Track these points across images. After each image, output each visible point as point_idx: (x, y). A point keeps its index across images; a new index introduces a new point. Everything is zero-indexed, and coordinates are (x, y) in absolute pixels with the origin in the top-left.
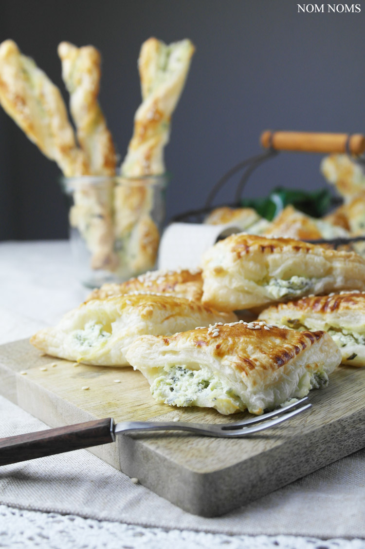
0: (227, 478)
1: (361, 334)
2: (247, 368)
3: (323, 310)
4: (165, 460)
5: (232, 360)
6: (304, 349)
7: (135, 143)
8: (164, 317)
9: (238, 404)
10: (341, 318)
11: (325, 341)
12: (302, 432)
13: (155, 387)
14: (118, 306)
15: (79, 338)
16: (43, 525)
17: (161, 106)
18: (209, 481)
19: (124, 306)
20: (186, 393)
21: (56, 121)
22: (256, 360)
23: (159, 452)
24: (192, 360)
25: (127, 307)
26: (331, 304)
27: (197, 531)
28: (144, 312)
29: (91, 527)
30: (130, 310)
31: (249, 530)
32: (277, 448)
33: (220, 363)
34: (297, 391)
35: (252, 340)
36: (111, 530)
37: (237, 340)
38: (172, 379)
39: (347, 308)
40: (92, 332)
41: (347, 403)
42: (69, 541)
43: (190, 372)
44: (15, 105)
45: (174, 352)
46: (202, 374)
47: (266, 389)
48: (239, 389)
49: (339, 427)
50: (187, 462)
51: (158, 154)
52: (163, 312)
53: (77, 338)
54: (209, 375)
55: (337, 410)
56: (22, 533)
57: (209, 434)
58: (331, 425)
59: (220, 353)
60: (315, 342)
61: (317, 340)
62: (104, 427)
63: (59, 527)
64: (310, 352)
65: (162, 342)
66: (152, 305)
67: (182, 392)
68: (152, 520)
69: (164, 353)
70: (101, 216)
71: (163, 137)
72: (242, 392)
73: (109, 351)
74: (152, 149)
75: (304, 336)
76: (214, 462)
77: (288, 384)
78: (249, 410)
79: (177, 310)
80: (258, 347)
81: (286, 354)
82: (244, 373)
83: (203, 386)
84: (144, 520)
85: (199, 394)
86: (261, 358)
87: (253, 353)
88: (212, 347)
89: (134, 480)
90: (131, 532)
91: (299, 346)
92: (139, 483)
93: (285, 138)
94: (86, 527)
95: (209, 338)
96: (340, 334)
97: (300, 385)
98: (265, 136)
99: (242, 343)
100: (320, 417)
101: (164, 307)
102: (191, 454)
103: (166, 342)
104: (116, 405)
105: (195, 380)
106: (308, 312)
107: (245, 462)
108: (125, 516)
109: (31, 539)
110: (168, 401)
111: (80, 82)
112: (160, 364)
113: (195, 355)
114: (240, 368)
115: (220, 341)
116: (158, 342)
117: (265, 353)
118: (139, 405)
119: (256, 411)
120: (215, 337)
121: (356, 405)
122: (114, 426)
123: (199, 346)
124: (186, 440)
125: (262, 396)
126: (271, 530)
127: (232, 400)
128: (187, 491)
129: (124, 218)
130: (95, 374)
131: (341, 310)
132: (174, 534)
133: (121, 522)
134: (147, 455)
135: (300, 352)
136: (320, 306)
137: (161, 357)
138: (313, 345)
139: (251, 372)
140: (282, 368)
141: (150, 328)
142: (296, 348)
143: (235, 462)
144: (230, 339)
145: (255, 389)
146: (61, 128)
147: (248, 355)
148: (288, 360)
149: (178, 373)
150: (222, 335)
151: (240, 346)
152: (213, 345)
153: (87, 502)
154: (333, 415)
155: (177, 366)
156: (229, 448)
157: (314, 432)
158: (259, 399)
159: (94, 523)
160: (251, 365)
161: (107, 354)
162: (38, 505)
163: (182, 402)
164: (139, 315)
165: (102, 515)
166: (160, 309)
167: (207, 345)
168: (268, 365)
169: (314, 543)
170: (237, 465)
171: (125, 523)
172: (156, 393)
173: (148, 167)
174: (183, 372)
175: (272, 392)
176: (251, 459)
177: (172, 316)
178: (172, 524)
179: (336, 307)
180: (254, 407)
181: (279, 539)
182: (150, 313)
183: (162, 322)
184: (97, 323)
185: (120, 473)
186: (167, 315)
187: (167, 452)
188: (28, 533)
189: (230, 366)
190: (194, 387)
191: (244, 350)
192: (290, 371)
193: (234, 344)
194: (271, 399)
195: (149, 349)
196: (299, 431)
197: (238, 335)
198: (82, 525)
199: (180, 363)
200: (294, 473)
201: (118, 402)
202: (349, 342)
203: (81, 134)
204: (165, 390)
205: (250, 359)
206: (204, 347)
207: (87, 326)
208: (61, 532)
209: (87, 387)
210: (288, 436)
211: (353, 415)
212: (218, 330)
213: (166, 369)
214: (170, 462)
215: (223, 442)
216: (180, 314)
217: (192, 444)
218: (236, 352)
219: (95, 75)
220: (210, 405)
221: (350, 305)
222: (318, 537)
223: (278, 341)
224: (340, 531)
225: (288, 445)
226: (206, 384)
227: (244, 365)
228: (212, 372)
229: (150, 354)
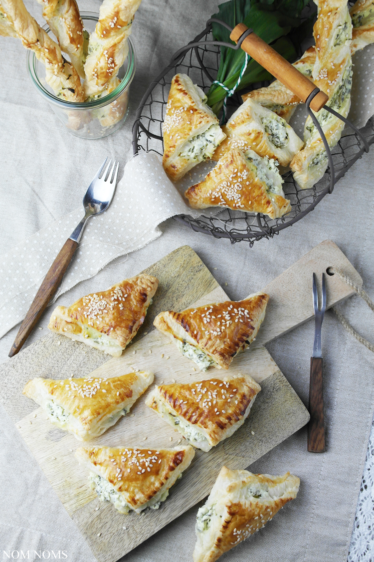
3: (189, 420)
5: (126, 495)
6: (167, 480)
8: (99, 420)
19: (75, 412)
22: (138, 500)
25: (77, 414)
26: (193, 419)
30: (78, 417)
35: (138, 485)
37: (131, 483)
40: (58, 410)
41: (185, 499)
59: (121, 490)
60: (176, 468)
66: (91, 420)
75: (169, 472)
80: (141, 489)
81: (155, 492)
82: (131, 505)
87: (138, 492)
91: (164, 481)
95: (116, 480)
99: (133, 486)
100: (166, 515)
101: (99, 414)
103: (95, 464)
104: (70, 484)
114: (130, 502)
115: (121, 484)
116: (91, 462)
117: (144, 494)
118: (81, 487)
120: (119, 480)
123: (111, 482)
130: (59, 434)
131: (197, 425)
136: (187, 417)
138: (175, 471)
139: (134, 506)
142: (162, 484)
144: (127, 482)
147: (134, 495)
149: (102, 479)
150: (123, 479)
160: (135, 503)
168: (144, 502)
177: (104, 416)
179: (196, 422)
186: (101, 417)
191: (133, 492)
193: (129, 486)
195: (86, 461)
201: (71, 481)
205: (136, 498)
209: (55, 457)
212: (121, 475)
216: (108, 412)
218: (129, 492)
223: (153, 478)
229: (87, 464)
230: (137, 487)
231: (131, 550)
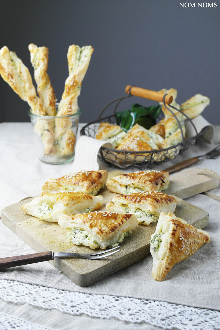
0: (90, 275)
1: (148, 213)
2: (101, 233)
3: (135, 201)
4: (70, 268)
5: (95, 229)
6: (122, 223)
7: (64, 94)
8: (73, 204)
9: (97, 246)
10: (141, 206)
11: (132, 219)
12: (117, 258)
13: (68, 236)
14: (56, 199)
15: (40, 209)
16: (30, 289)
17: (77, 79)
18: (84, 276)
19: (58, 199)
20: (79, 239)
21: (28, 84)
22: (104, 230)
23: (68, 265)
24: (82, 227)
25: (59, 200)
26: (138, 200)
27: (79, 292)
28: (65, 203)
29: (46, 290)
30: (60, 201)
31: (96, 293)
32: (108, 264)
33: (91, 230)
34: (118, 240)
35: (104, 221)
36: (52, 291)
37: (98, 221)
38: (75, 233)
39: (144, 202)
40: (45, 208)
41: (136, 244)
42: (39, 295)
43: (81, 231)
44: (9, 78)
45: (76, 223)
46: (85, 233)
47: (107, 240)
48: (97, 240)
49: (131, 254)
50: (77, 269)
51: (75, 100)
52: (73, 201)
53: (39, 209)
54: (88, 234)
55: (131, 248)
56: (24, 292)
57: (85, 258)
58: (128, 254)
59: (91, 226)
60: (128, 220)
61: (129, 218)
62: (50, 255)
63: (36, 290)
64: (125, 225)
65: (71, 219)
66: (68, 200)
67: (78, 239)
68: (65, 288)
69: (72, 223)
70: (48, 130)
71: (78, 93)
72: (99, 242)
73: (52, 217)
74: (72, 98)
75: (123, 218)
76: (86, 270)
77: (115, 238)
78: (101, 248)
79: (78, 200)
80: (105, 224)
81: (115, 227)
82: (99, 235)
83: (85, 237)
84: (63, 288)
85: (84, 240)
86: (106, 229)
87: (103, 227)
88: (89, 224)
89: (60, 272)
90: (58, 292)
91: (121, 223)
92: (62, 273)
93: (137, 91)
94: (44, 290)
95: (88, 220)
96: (141, 211)
97: (120, 238)
98: (128, 88)
99: (100, 222)
100: (125, 250)
101: (73, 199)
102: (79, 266)
103: (73, 219)
104: (54, 242)
105: (83, 235)
106: (129, 202)
107: (96, 270)
108: (57, 286)
109: (27, 294)
110: (73, 242)
111: (38, 65)
112: (71, 227)
113: (83, 226)
114: (98, 233)
115: (92, 221)
116: (70, 218)
117: (108, 227)
118: (62, 243)
119: (103, 248)
120: (90, 220)
121: (139, 246)
122: (53, 254)
123: (85, 223)
124: (78, 260)
125: (105, 243)
126: (102, 293)
127: (94, 244)
128: (77, 279)
129: (59, 130)
130: (47, 225)
131: (141, 203)
132: (72, 293)
133: (55, 289)
134: (64, 265)
135: (121, 225)
136: (134, 200)
137: (71, 224)
138: (127, 221)
139: (102, 235)
140: (113, 232)
141: (67, 210)
142: (119, 224)
143: (93, 270)
144: (95, 221)
145: (103, 241)
146: (30, 88)
147: (101, 227)
148: (116, 229)
149: (77, 231)
150: (93, 219)
151: (99, 224)
152: (89, 223)
153: (44, 281)
154: (130, 250)
155: (77, 228)
156: (92, 264)
157: (121, 257)
158: (104, 244)
159: (47, 288)
160: (102, 232)
161: (51, 218)
162: (28, 281)
163: (78, 244)
164: (63, 204)
165: (49, 286)
166: (71, 201)
167: (87, 223)
168: (108, 232)
169: (115, 298)
170: (93, 271)
171: (57, 289)
172: (69, 238)
173: (71, 108)
174: (78, 231)
175: (109, 241)
176: (98, 269)
177: (76, 203)
178: (72, 290)
179: (140, 201)
180: (102, 247)
181: (105, 296)
182: (68, 204)
183: (72, 206)
184: (47, 204)
185: (55, 268)
186: (74, 203)
187: (71, 265)
188: (26, 292)
189: (95, 232)
190: (82, 238)
191: (100, 226)
192: (116, 233)
193: (97, 223)
194: (108, 244)
195: (66, 221)
196: (116, 257)
197: (98, 219)
198: (42, 289)
199: (78, 228)
200: (114, 271)
201: (55, 241)
202: (143, 216)
203: (39, 90)
204: (72, 237)
205: (102, 230)
206: (86, 223)
207: (43, 205)
208: (36, 292)
209: (43, 233)
210: (112, 259)
211: (137, 250)
212: (91, 216)
213: (73, 229)
214: (72, 269)
215: (90, 261)
216: (79, 202)
217: (80, 262)
218: (97, 226)
219: (46, 62)
220: (87, 245)
221: (145, 201)
222: (116, 296)
223: (113, 221)
224: (124, 295)
225: (112, 263)
226: (87, 237)
227: (100, 232)
228: (89, 233)
229: (67, 222)
230: (103, 222)
231: (102, 266)
